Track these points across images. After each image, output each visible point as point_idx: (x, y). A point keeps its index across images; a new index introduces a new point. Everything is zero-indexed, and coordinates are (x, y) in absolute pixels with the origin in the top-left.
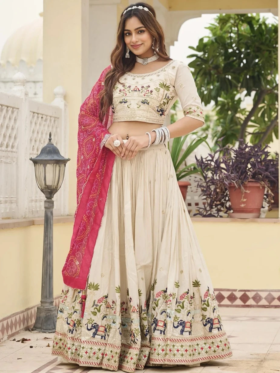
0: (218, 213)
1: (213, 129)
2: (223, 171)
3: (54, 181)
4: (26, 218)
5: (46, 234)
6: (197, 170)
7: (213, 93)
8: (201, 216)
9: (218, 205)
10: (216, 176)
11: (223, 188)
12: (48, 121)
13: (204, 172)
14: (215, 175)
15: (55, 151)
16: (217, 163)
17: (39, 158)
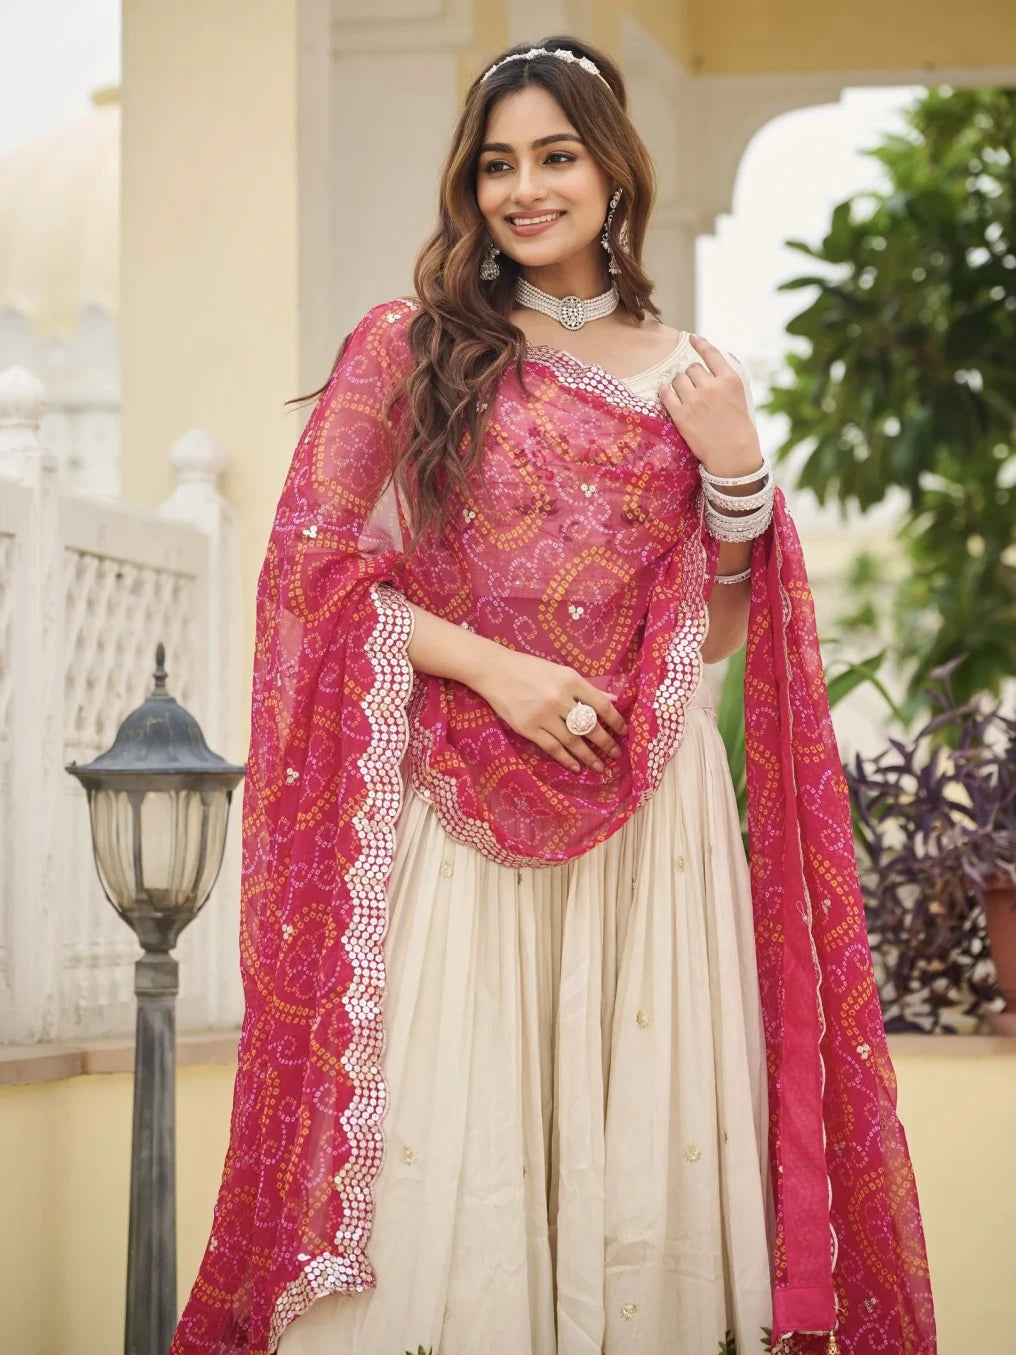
0: (934, 1013)
1: (898, 622)
2: (956, 816)
3: (178, 871)
4: (49, 1042)
5: (141, 1118)
7: (901, 457)
9: (936, 975)
10: (926, 840)
11: (959, 896)
12: (149, 589)
13: (868, 825)
14: (919, 838)
15: (185, 732)
16: (931, 781)
17: (108, 765)
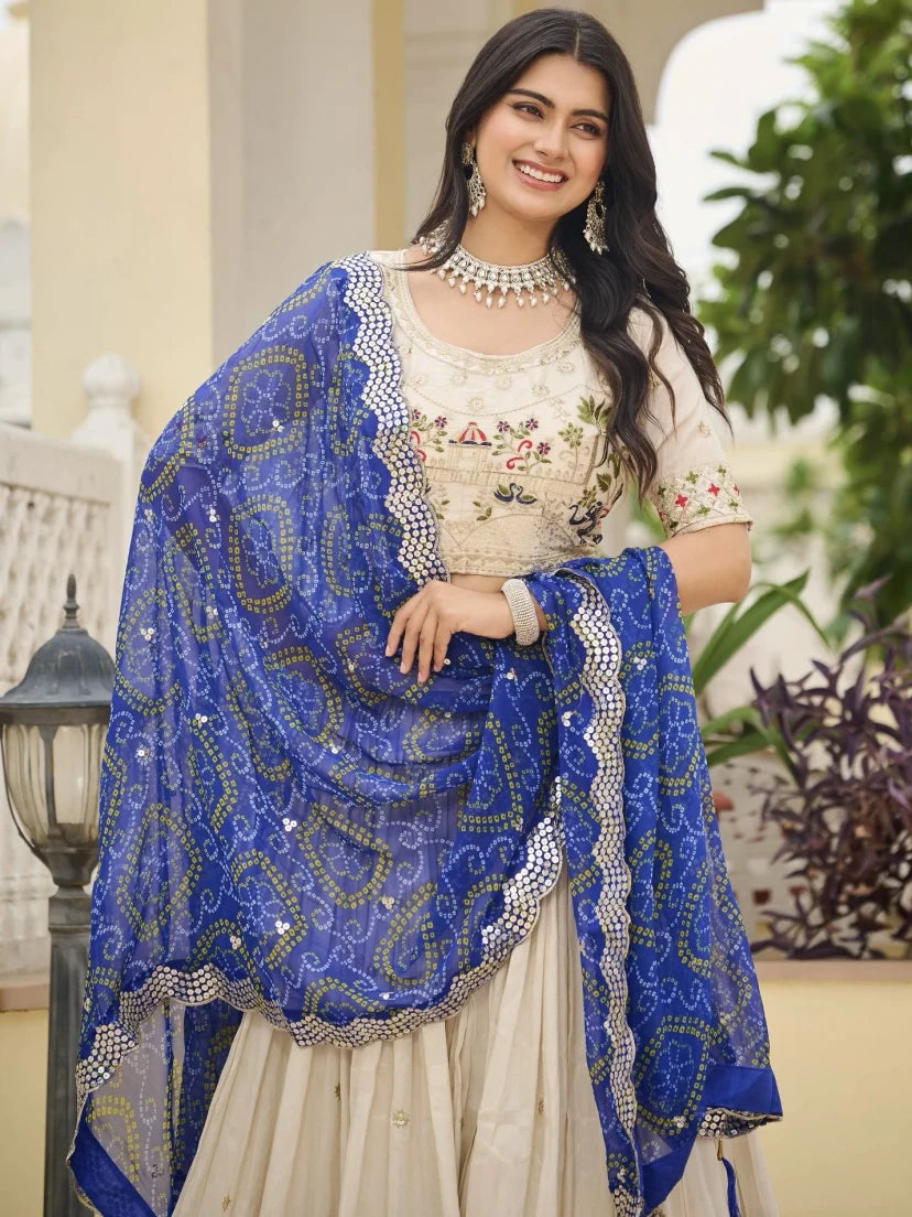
0: (862, 938)
1: (830, 536)
2: (883, 738)
3: (92, 806)
5: (57, 1056)
6: (762, 736)
7: (830, 368)
8: (783, 955)
9: (864, 899)
10: (851, 763)
11: (886, 819)
12: (61, 518)
13: (792, 748)
14: (845, 760)
15: (97, 665)
16: (855, 703)
17: (19, 699)
